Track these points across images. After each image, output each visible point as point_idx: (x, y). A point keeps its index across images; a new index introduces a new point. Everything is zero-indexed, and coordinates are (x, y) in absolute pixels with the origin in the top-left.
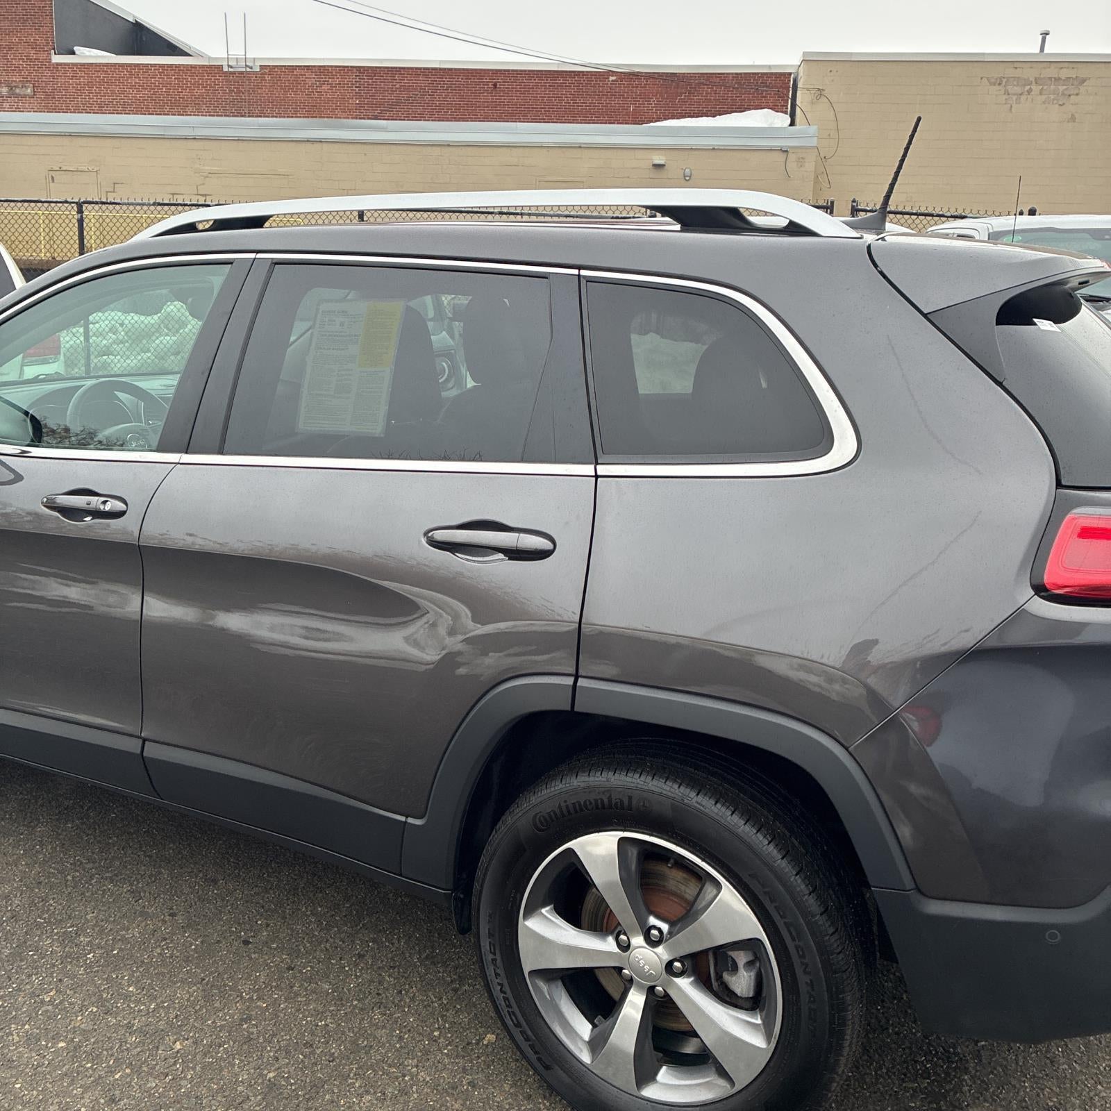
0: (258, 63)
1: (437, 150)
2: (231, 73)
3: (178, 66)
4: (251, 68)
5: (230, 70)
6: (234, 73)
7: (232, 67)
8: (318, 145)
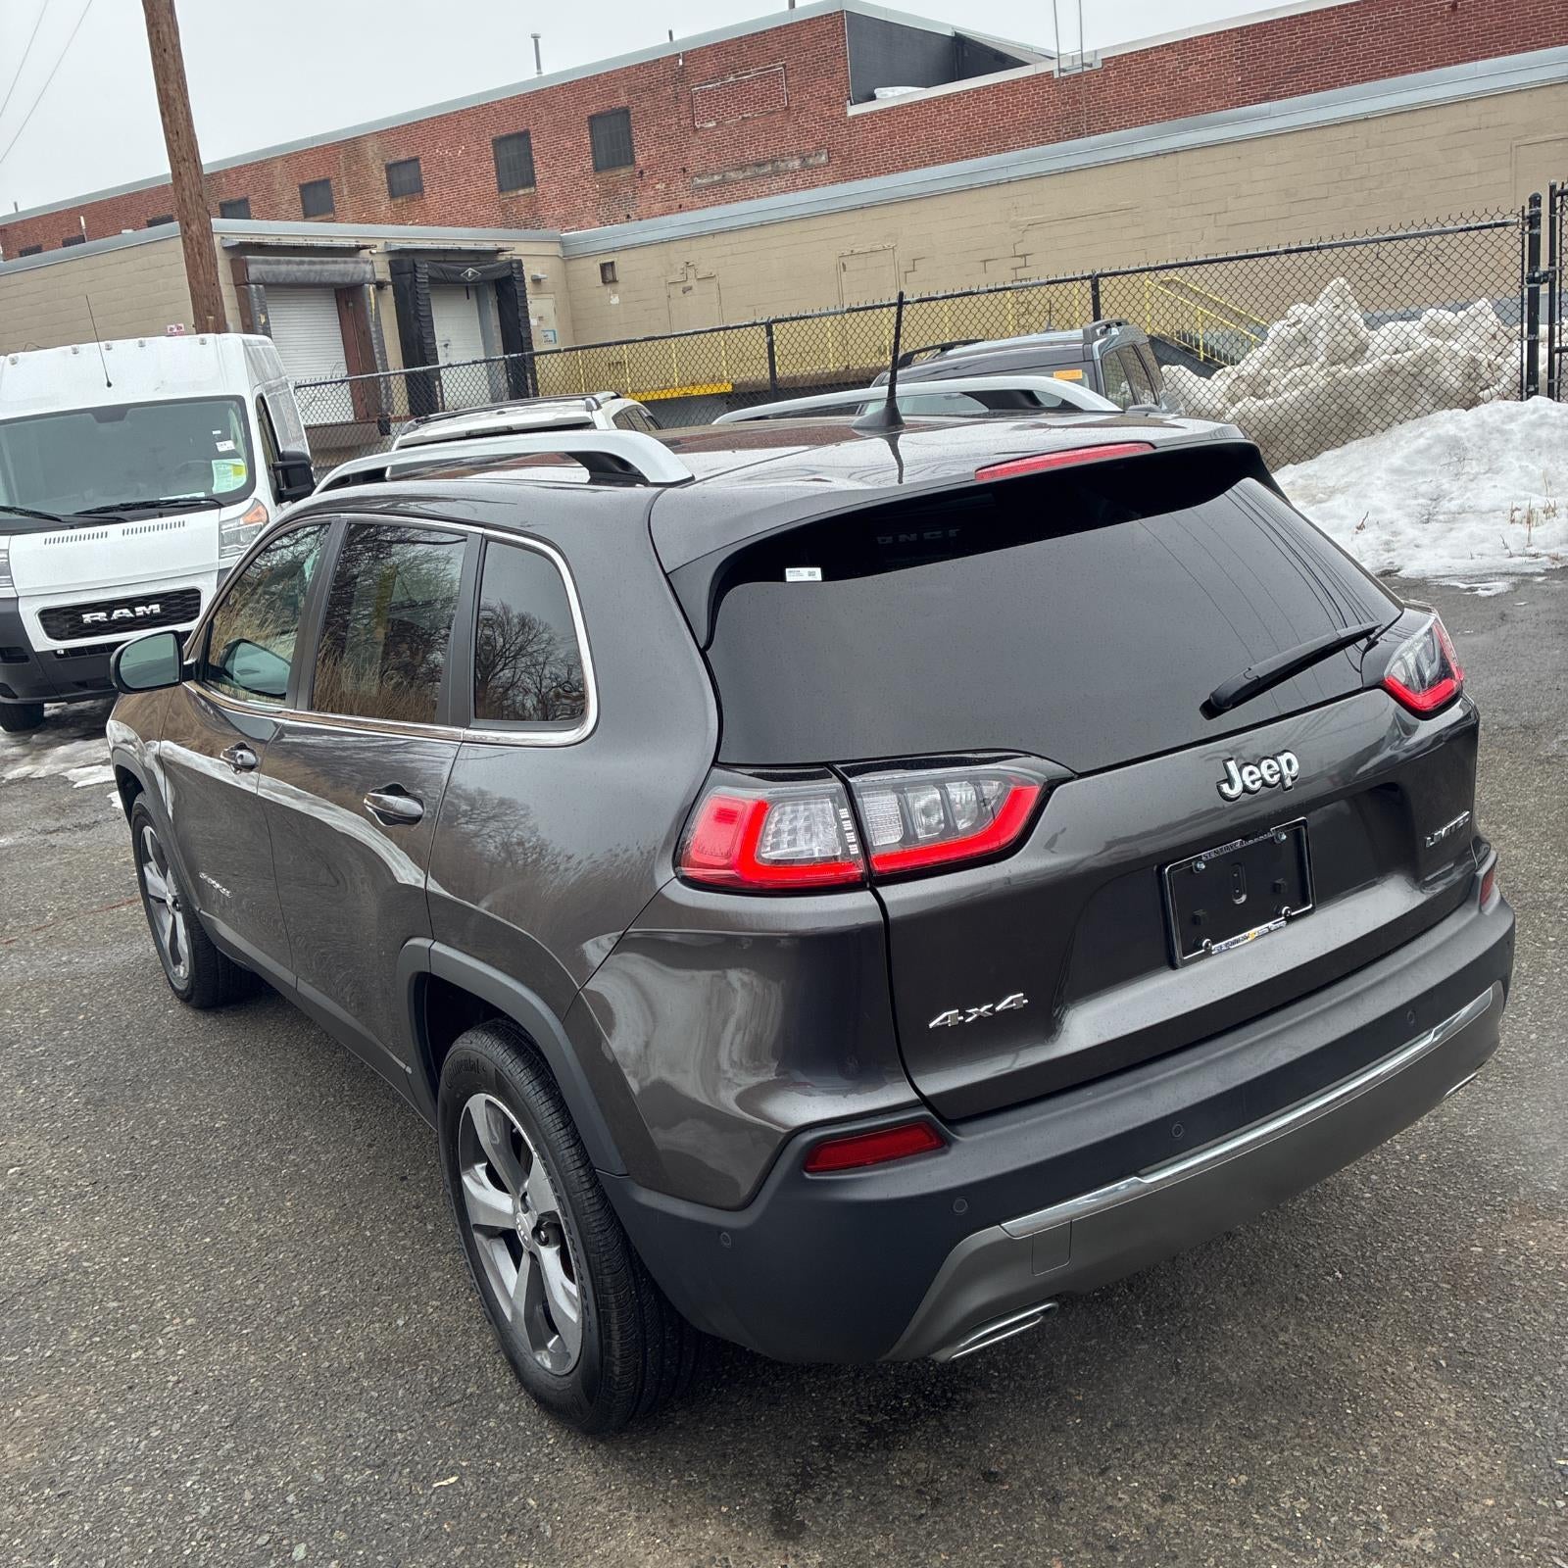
0: (1100, 57)
1: (1348, 131)
2: (1064, 79)
3: (996, 86)
4: (1091, 65)
5: (1063, 74)
6: (1069, 78)
7: (1064, 71)
8: (1171, 159)
